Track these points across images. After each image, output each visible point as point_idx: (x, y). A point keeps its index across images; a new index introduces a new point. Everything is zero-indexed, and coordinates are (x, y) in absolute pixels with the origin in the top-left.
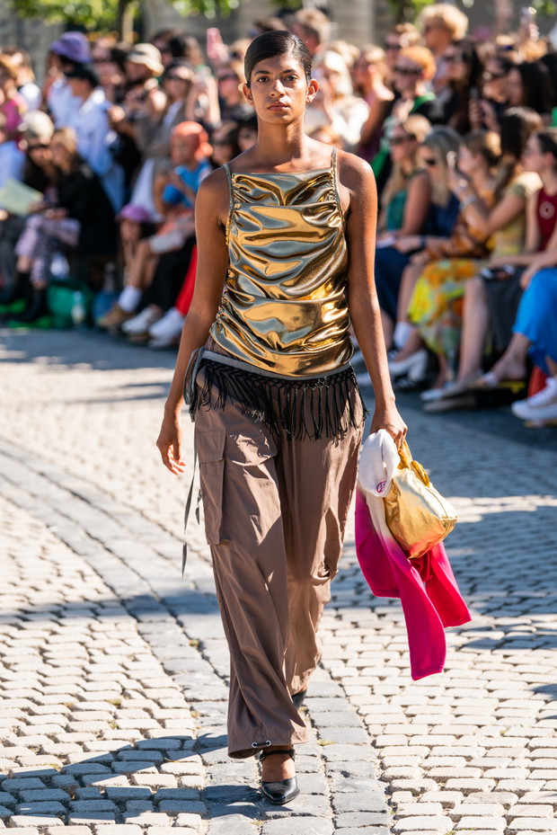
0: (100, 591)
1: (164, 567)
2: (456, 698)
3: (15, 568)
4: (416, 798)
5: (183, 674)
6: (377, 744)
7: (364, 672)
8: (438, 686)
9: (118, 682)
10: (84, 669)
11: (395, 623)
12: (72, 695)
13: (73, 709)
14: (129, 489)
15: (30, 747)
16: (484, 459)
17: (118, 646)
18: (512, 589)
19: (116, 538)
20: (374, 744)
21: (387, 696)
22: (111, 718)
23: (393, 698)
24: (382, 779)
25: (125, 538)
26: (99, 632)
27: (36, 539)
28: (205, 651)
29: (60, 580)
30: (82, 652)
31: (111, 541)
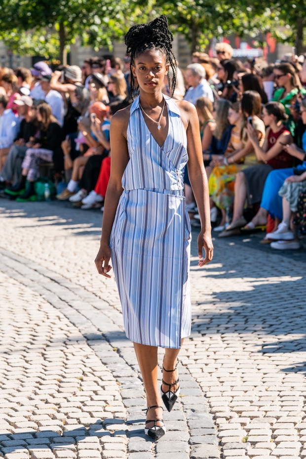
0: (68, 325)
1: (98, 313)
2: (243, 373)
3: (27, 315)
4: (228, 421)
5: (111, 365)
6: (207, 396)
7: (198, 361)
8: (234, 368)
9: (80, 369)
10: (64, 363)
11: (211, 338)
12: (59, 375)
13: (60, 382)
14: (78, 276)
15: (41, 400)
16: (246, 259)
17: (79, 352)
18: (265, 321)
20: (205, 396)
21: (210, 373)
22: (79, 386)
23: (213, 374)
24: (211, 412)
25: (78, 300)
26: (69, 345)
27: (35, 301)
28: (121, 353)
29: (49, 320)
30: (62, 354)
31: (71, 301)
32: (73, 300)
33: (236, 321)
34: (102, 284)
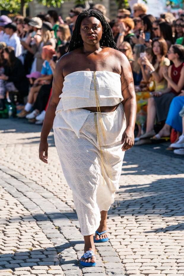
0: (23, 210)
1: (45, 201)
2: (150, 246)
5: (53, 239)
6: (123, 262)
7: (117, 237)
8: (144, 241)
9: (31, 242)
10: (18, 238)
11: (127, 219)
12: (15, 247)
13: (16, 252)
14: (31, 174)
17: (30, 229)
18: (168, 207)
21: (126, 245)
22: (29, 255)
23: (128, 246)
24: (126, 274)
25: (31, 191)
26: (23, 224)
28: (61, 230)
29: (9, 206)
30: (18, 232)
31: (26, 192)
32: (27, 191)
33: (146, 207)
34: (49, 179)
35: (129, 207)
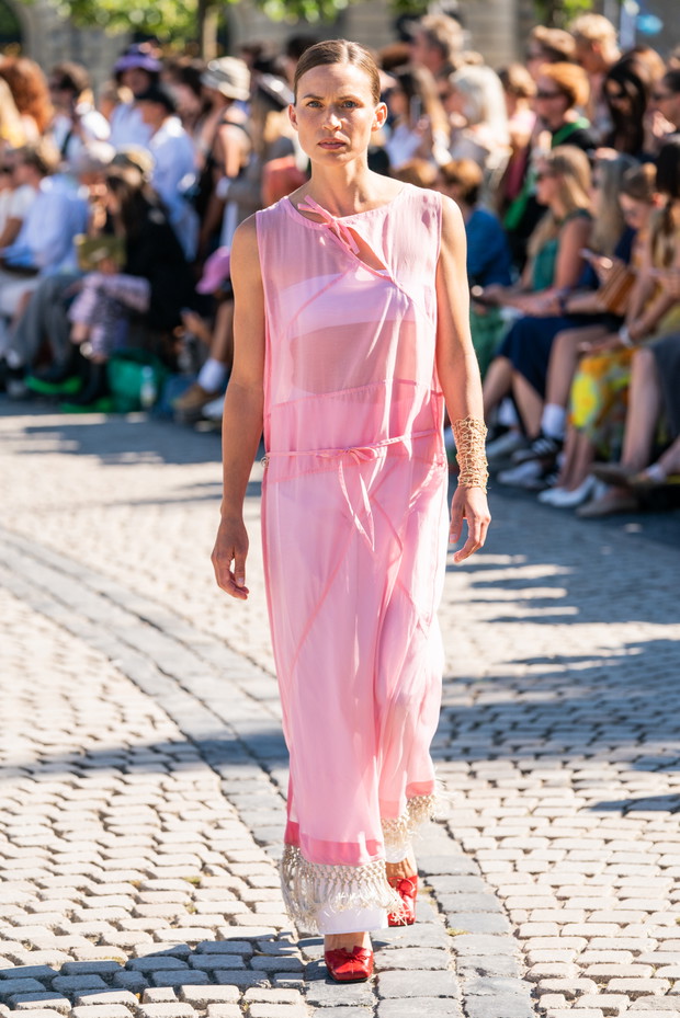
1: (255, 711)
2: (620, 876)
3: (70, 711)
4: (570, 1003)
5: (277, 846)
6: (521, 935)
7: (504, 843)
8: (598, 861)
9: (196, 855)
10: (154, 838)
11: (544, 781)
12: (139, 871)
13: (141, 888)
14: (210, 612)
15: (87, 936)
16: (654, 575)
17: (198, 809)
19: (194, 674)
20: (516, 934)
21: (533, 874)
22: (188, 900)
23: (541, 877)
24: (527, 978)
25: (206, 674)
26: (172, 792)
27: (95, 675)
29: (126, 727)
30: (152, 816)
31: (189, 678)
35: (553, 735)
